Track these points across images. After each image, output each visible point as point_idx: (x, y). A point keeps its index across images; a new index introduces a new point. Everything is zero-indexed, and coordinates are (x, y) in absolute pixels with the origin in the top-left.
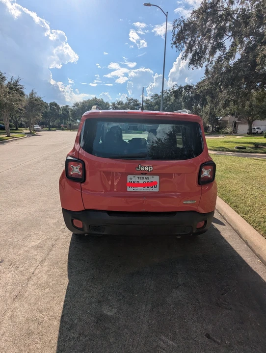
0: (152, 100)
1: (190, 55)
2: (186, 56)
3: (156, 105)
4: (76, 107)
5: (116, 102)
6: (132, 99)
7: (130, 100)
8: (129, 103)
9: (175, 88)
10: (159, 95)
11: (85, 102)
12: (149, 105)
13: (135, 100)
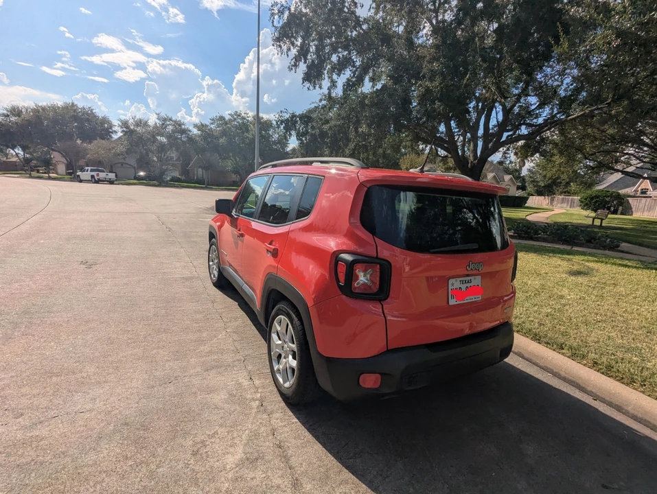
0: (212, 126)
1: (303, 67)
2: (296, 65)
3: (222, 137)
4: (13, 119)
5: (131, 121)
6: (171, 120)
7: (165, 120)
8: (164, 126)
9: (284, 115)
10: (227, 119)
11: (44, 109)
12: (208, 134)
13: (175, 122)
